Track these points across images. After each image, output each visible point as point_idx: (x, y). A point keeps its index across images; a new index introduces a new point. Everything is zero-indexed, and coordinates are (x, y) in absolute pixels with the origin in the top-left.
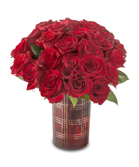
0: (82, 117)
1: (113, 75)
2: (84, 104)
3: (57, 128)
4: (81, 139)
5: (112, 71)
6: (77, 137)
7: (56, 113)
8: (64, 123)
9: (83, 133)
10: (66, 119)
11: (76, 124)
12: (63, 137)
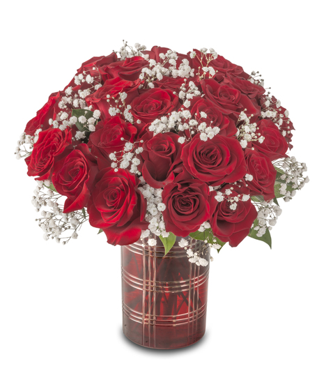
0: (190, 275)
1: (263, 177)
2: (194, 244)
3: (131, 299)
4: (187, 325)
5: (259, 168)
6: (178, 320)
7: (131, 266)
8: (147, 287)
9: (191, 310)
10: (152, 279)
11: (177, 291)
12: (146, 321)
